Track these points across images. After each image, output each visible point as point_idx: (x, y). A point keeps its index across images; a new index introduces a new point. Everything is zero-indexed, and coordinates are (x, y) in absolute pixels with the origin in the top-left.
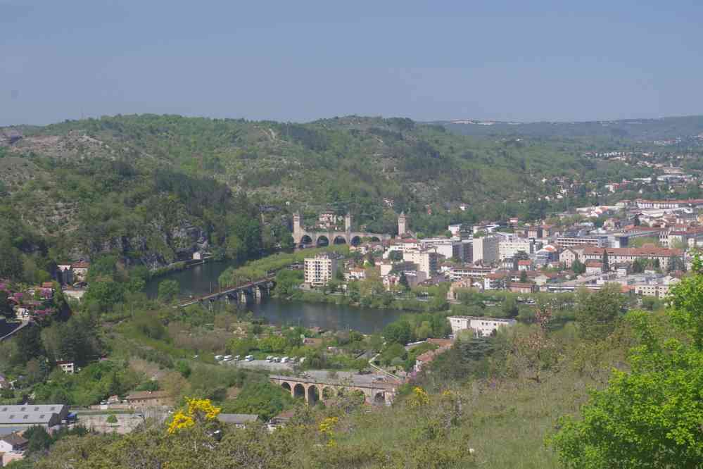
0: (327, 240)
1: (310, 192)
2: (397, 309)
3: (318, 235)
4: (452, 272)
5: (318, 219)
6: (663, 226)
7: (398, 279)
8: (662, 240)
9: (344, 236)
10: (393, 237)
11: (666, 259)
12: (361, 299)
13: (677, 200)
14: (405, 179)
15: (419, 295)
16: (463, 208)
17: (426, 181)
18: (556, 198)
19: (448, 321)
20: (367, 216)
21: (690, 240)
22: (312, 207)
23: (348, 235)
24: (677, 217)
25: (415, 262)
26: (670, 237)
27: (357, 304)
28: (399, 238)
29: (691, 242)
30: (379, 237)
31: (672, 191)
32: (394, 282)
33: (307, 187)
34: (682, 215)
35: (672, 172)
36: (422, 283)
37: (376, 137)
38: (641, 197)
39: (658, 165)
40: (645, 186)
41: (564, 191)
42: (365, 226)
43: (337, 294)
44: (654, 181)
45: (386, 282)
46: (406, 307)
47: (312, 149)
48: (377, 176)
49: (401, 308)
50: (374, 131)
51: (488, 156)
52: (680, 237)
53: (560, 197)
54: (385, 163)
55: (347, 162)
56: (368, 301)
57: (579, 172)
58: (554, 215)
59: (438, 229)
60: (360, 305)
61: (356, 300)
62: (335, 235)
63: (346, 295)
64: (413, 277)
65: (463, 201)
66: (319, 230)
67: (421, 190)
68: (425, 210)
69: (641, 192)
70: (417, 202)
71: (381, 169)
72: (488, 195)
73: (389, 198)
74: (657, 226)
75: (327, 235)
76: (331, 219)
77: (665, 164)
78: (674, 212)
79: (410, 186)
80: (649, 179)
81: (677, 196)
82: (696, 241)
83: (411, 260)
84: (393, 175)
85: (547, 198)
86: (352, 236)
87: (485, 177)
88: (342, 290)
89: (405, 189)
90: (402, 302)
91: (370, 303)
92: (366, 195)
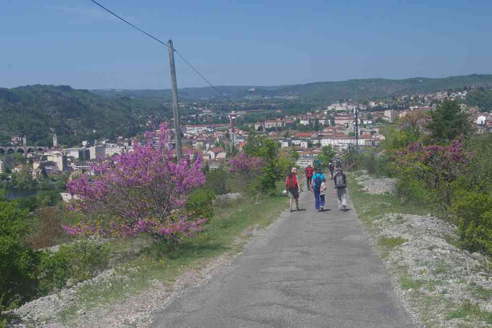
0: (13, 151)
1: (7, 125)
2: (39, 189)
3: (8, 148)
4: (75, 166)
5: (11, 139)
6: (195, 138)
7: (41, 171)
8: (193, 145)
9: (23, 148)
10: (50, 148)
11: (193, 155)
12: (19, 184)
13: (206, 125)
14: (62, 116)
15: (53, 180)
16: (94, 132)
17: (74, 118)
18: (145, 125)
19: (61, 195)
20: (39, 137)
21: (207, 144)
22: (7, 133)
23: (25, 148)
24: (204, 133)
25: (54, 162)
26: (197, 143)
27: (16, 186)
28: (53, 148)
29: (207, 145)
30: (43, 148)
31: (205, 121)
32: (38, 173)
33: (5, 122)
34: (207, 132)
35: (207, 112)
36: (55, 173)
37: (46, 94)
38: (189, 124)
39: (200, 109)
40: (192, 119)
41: (150, 122)
42: (37, 142)
43: (5, 181)
44: (197, 116)
45: (34, 173)
46: (44, 187)
47: (9, 101)
48: (47, 116)
49: (41, 188)
50: (46, 91)
51: (111, 105)
52: (202, 143)
53: (147, 125)
54: (51, 109)
55: (29, 108)
56: (22, 185)
57: (160, 112)
58: (140, 134)
59: (76, 143)
60: (17, 187)
61: (15, 185)
62: (18, 148)
63: (9, 181)
64: (49, 170)
65: (95, 128)
66: (10, 145)
67: (71, 122)
68: (73, 133)
69: (189, 121)
70: (69, 128)
71: (49, 112)
72: (109, 124)
73: (53, 127)
74: (192, 138)
75: (13, 148)
76: (18, 139)
77: (204, 108)
78: (203, 131)
79: (66, 120)
80: (195, 115)
81: (207, 123)
82: (210, 145)
83: (52, 160)
84: (56, 115)
85: (141, 125)
86: (28, 148)
87: (107, 115)
88: (8, 179)
89: (62, 122)
90: (42, 184)
91: (24, 186)
92: (39, 125)
